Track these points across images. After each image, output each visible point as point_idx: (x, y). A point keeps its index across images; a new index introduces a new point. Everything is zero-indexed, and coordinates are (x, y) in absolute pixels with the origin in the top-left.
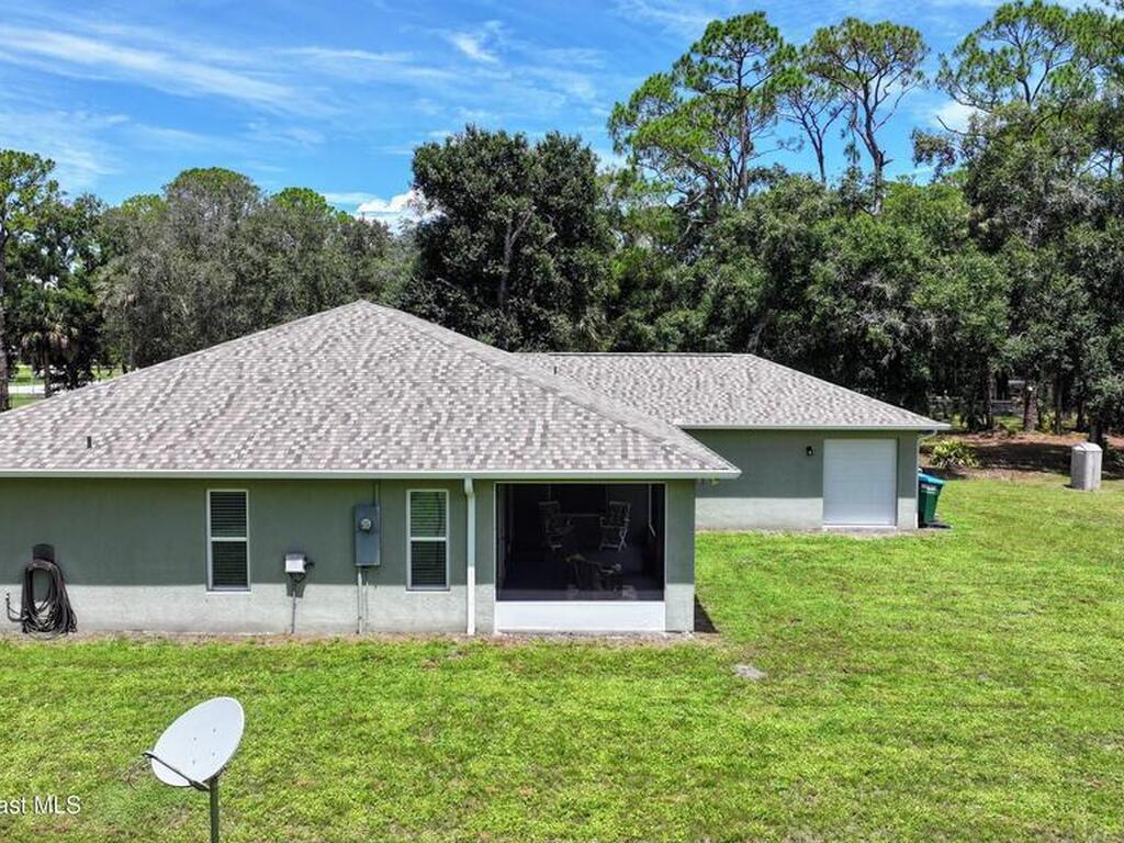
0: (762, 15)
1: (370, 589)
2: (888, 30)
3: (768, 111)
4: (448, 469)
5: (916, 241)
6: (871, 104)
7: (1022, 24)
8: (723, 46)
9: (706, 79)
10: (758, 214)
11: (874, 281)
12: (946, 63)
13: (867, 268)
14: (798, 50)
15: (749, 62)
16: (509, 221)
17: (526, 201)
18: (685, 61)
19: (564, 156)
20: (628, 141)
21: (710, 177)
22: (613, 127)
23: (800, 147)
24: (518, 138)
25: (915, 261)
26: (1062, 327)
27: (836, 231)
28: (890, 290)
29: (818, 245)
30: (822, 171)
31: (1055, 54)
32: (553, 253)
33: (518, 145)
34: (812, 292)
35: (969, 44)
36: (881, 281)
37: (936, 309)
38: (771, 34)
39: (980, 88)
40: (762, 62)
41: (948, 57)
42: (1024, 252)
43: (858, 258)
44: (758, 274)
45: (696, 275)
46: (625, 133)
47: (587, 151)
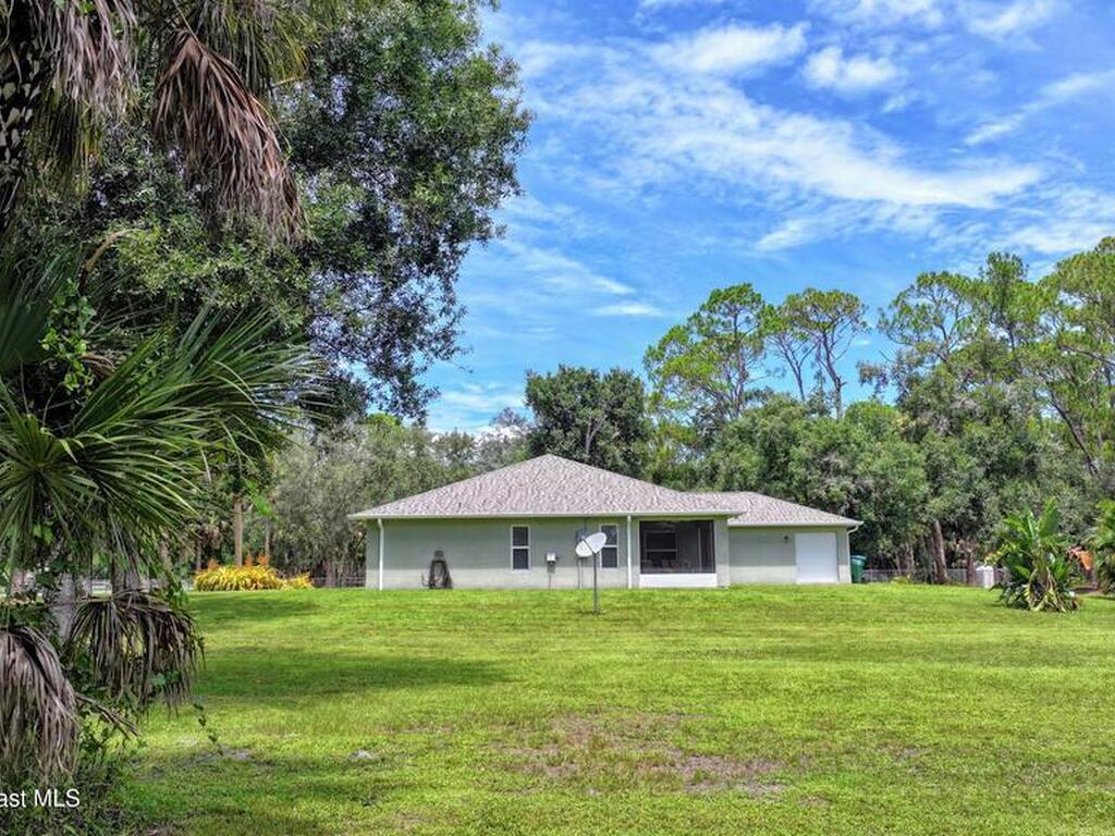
0: (749, 285)
1: (584, 569)
2: (837, 295)
3: (759, 350)
4: (620, 512)
5: (858, 433)
6: (829, 344)
7: (936, 287)
8: (723, 307)
9: (712, 329)
10: (753, 419)
11: (833, 458)
12: (883, 315)
13: (825, 452)
14: (776, 308)
15: (741, 318)
16: (590, 424)
17: (600, 412)
18: (697, 316)
19: (622, 383)
20: (657, 372)
21: (720, 397)
22: (646, 361)
23: (783, 375)
24: (593, 371)
25: (859, 445)
26: (968, 491)
27: (806, 428)
28: (842, 463)
29: (794, 437)
30: (802, 391)
31: (960, 308)
32: (618, 445)
33: (593, 377)
34: (792, 468)
35: (900, 301)
36: (836, 457)
37: (875, 475)
38: (757, 299)
39: (909, 332)
40: (751, 317)
41: (885, 309)
42: (937, 441)
43: (820, 444)
44: (755, 458)
45: (712, 463)
46: (655, 366)
47: (638, 379)
